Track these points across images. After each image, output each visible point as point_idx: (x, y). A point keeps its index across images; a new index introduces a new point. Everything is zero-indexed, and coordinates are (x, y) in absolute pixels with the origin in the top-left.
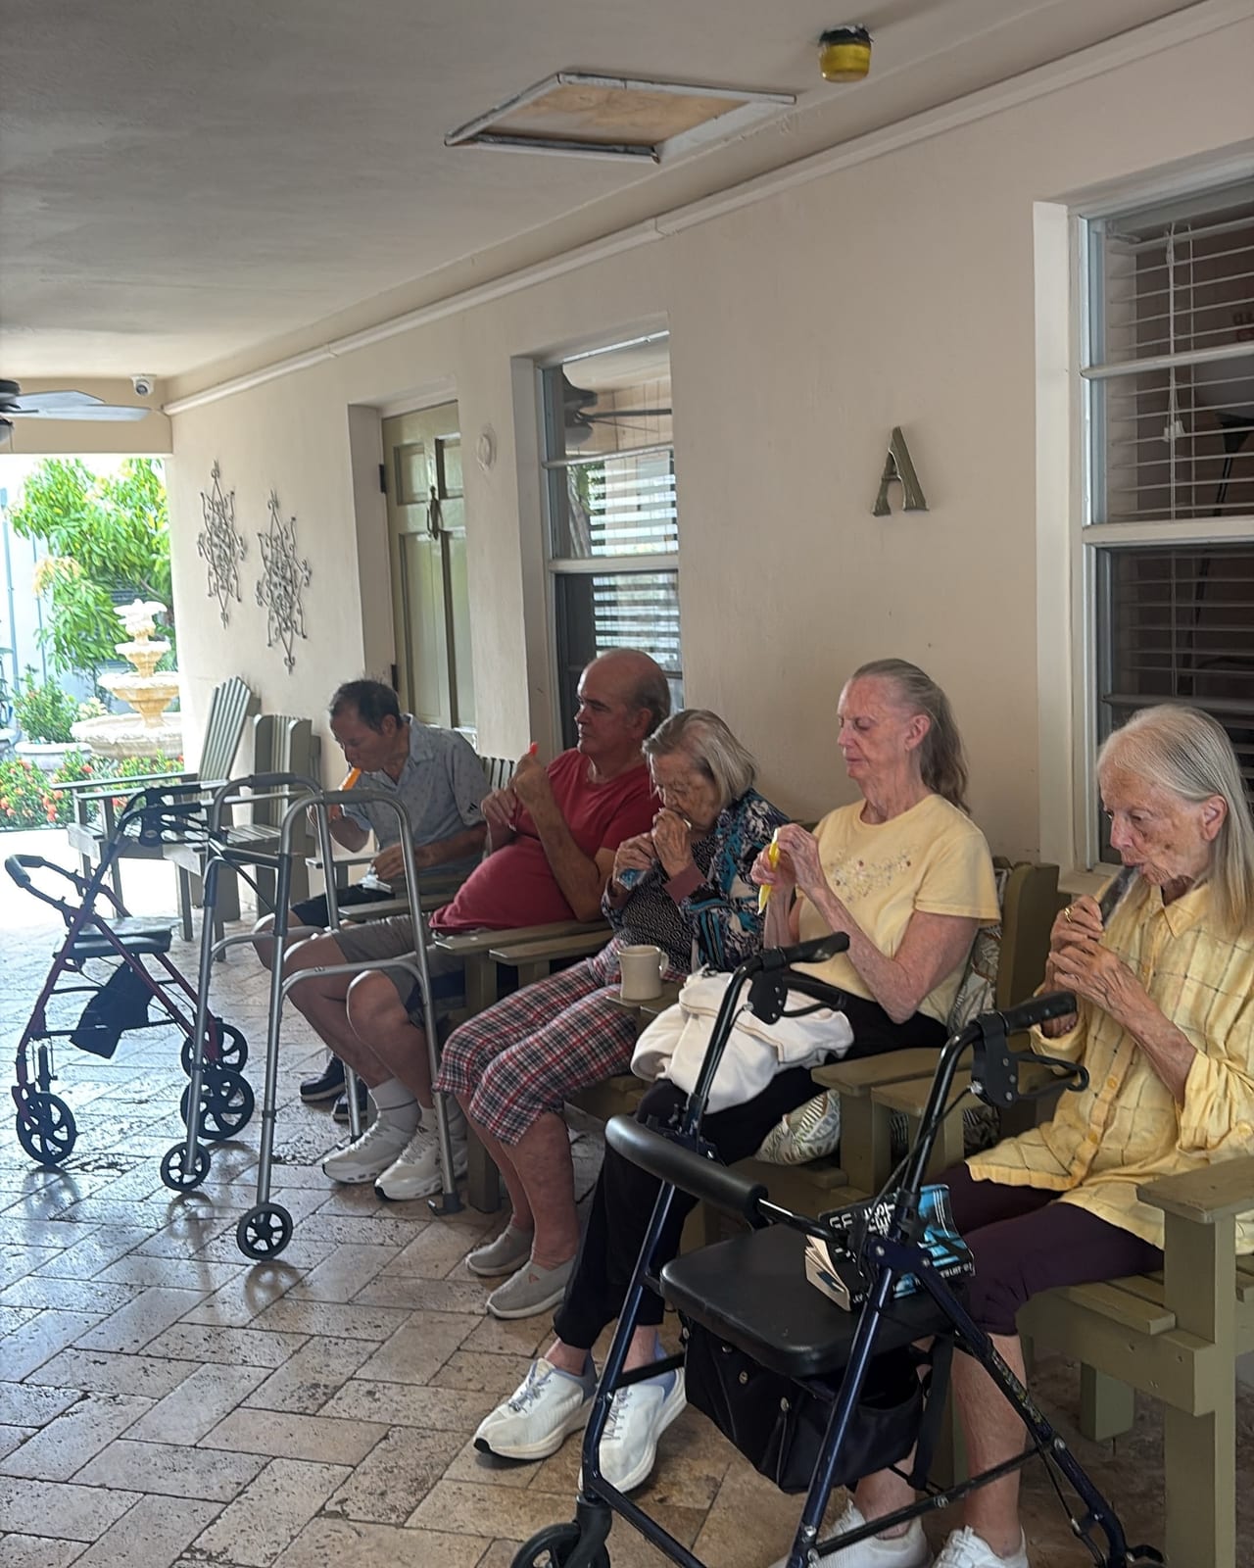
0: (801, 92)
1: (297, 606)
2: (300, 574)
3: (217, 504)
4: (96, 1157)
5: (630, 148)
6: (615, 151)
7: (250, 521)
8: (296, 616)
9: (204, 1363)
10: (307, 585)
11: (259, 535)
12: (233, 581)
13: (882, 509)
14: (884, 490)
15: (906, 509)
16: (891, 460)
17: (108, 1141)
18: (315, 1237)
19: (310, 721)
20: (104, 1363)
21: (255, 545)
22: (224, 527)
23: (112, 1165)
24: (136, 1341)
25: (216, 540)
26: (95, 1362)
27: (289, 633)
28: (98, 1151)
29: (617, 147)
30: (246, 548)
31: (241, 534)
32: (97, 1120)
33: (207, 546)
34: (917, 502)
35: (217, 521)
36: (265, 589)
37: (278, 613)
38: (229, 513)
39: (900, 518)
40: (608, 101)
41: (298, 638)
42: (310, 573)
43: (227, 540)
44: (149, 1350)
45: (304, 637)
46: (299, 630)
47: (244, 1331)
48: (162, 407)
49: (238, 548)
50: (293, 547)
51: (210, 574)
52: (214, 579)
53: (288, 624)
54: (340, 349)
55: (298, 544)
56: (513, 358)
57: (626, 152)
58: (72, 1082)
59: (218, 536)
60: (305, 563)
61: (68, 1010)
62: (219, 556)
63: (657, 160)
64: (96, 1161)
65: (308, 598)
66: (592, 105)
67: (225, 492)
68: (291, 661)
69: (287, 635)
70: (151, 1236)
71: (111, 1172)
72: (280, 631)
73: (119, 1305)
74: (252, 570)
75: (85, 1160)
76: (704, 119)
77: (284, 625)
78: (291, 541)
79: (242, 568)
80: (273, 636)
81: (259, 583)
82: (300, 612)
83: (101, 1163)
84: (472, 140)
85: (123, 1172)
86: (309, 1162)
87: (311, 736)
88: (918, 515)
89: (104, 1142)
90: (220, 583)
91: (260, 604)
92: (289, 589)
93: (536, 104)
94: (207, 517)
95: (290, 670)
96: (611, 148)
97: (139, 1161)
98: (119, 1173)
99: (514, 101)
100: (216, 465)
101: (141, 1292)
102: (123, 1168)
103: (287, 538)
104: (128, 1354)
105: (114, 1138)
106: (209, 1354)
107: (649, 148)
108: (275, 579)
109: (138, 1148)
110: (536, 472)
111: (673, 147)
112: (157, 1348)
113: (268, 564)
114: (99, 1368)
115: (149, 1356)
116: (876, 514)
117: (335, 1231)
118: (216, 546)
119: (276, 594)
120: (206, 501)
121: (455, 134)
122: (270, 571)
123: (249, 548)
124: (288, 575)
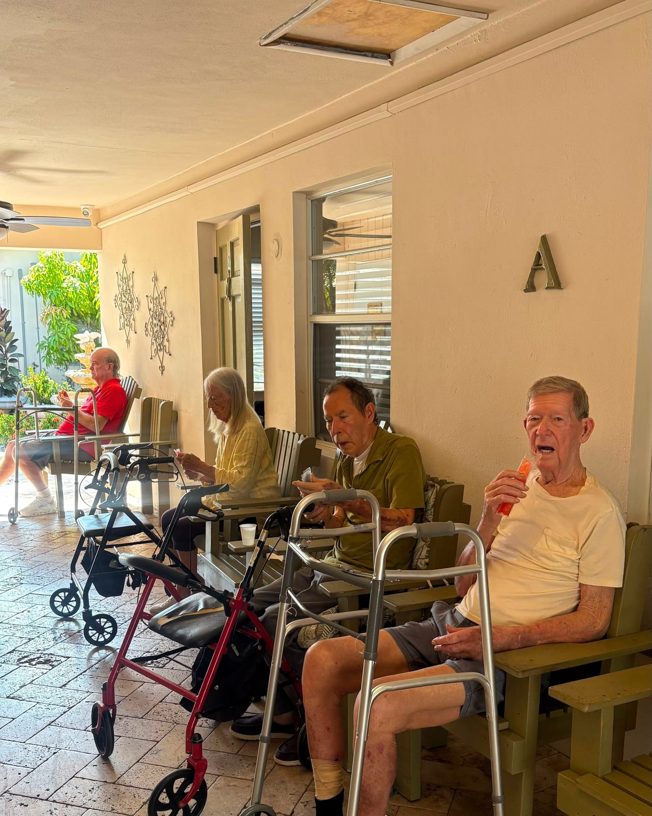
0: (492, 11)
1: (166, 337)
2: (168, 319)
3: (125, 279)
4: (38, 655)
5: (375, 55)
6: (366, 56)
7: (142, 288)
8: (166, 343)
9: (88, 809)
10: (172, 325)
11: (147, 296)
12: (132, 321)
13: (531, 287)
14: (532, 276)
15: (547, 288)
16: (538, 256)
17: (46, 646)
18: (162, 718)
19: (172, 402)
20: (27, 806)
21: (144, 301)
22: (128, 291)
23: (47, 662)
24: (48, 790)
25: (124, 299)
26: (21, 804)
27: (162, 352)
28: (40, 652)
29: (367, 54)
30: (139, 303)
31: (137, 296)
32: (41, 630)
33: (119, 302)
34: (557, 283)
35: (125, 288)
36: (149, 327)
37: (156, 340)
38: (131, 283)
39: (542, 294)
40: (366, 14)
41: (167, 355)
42: (174, 319)
43: (130, 299)
44: (55, 797)
45: (170, 355)
46: (167, 351)
47: (115, 786)
48: (97, 224)
49: (135, 304)
50: (165, 303)
51: (120, 318)
52: (122, 321)
53: (161, 348)
54: (193, 189)
55: (168, 302)
56: (294, 193)
57: (373, 57)
58: (30, 605)
59: (125, 296)
60: (171, 313)
61: (34, 559)
62: (125, 308)
63: (392, 63)
64: (38, 658)
65: (172, 333)
66: (355, 16)
67: (130, 272)
68: (162, 368)
69: (161, 353)
70: (64, 713)
71: (46, 666)
72: (157, 351)
73: (41, 761)
74: (142, 316)
75: (32, 657)
76: (426, 32)
77: (159, 348)
78: (164, 301)
79: (137, 314)
80: (154, 354)
81: (146, 324)
82: (168, 341)
83: (41, 660)
84: (276, 42)
85: (53, 666)
86: (161, 666)
87: (172, 411)
88: (556, 292)
89: (44, 646)
90: (126, 323)
91: (147, 335)
92: (162, 327)
93: (319, 14)
94: (119, 286)
95: (162, 373)
96: (363, 53)
97: (63, 659)
98: (51, 667)
99: (306, 10)
100: (125, 257)
101: (55, 753)
102: (53, 664)
103: (162, 298)
104: (42, 800)
105: (50, 643)
106: (91, 801)
107: (387, 55)
108: (155, 322)
109: (63, 651)
110: (305, 262)
111: (402, 54)
112: (60, 796)
113: (151, 313)
114: (23, 809)
115: (54, 801)
116: (526, 291)
117: (174, 715)
118: (124, 302)
119: (155, 330)
120: (119, 276)
121: (266, 38)
122: (152, 316)
123: (141, 304)
124: (162, 320)
